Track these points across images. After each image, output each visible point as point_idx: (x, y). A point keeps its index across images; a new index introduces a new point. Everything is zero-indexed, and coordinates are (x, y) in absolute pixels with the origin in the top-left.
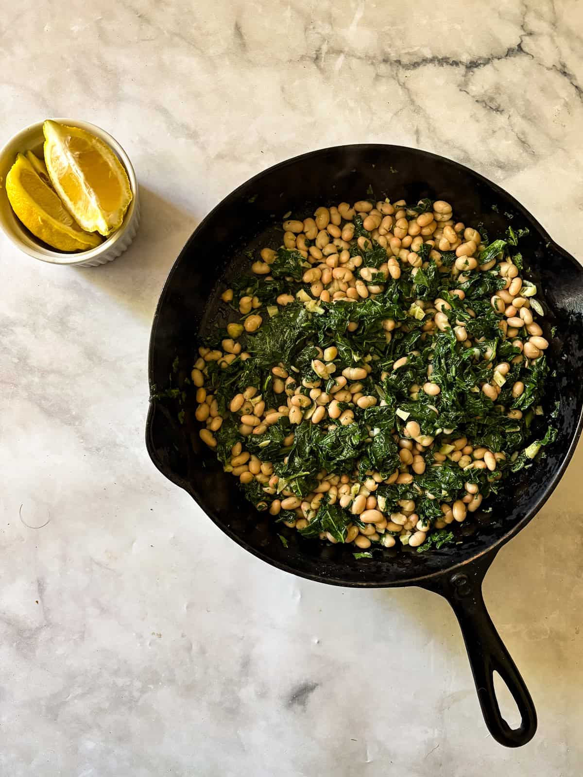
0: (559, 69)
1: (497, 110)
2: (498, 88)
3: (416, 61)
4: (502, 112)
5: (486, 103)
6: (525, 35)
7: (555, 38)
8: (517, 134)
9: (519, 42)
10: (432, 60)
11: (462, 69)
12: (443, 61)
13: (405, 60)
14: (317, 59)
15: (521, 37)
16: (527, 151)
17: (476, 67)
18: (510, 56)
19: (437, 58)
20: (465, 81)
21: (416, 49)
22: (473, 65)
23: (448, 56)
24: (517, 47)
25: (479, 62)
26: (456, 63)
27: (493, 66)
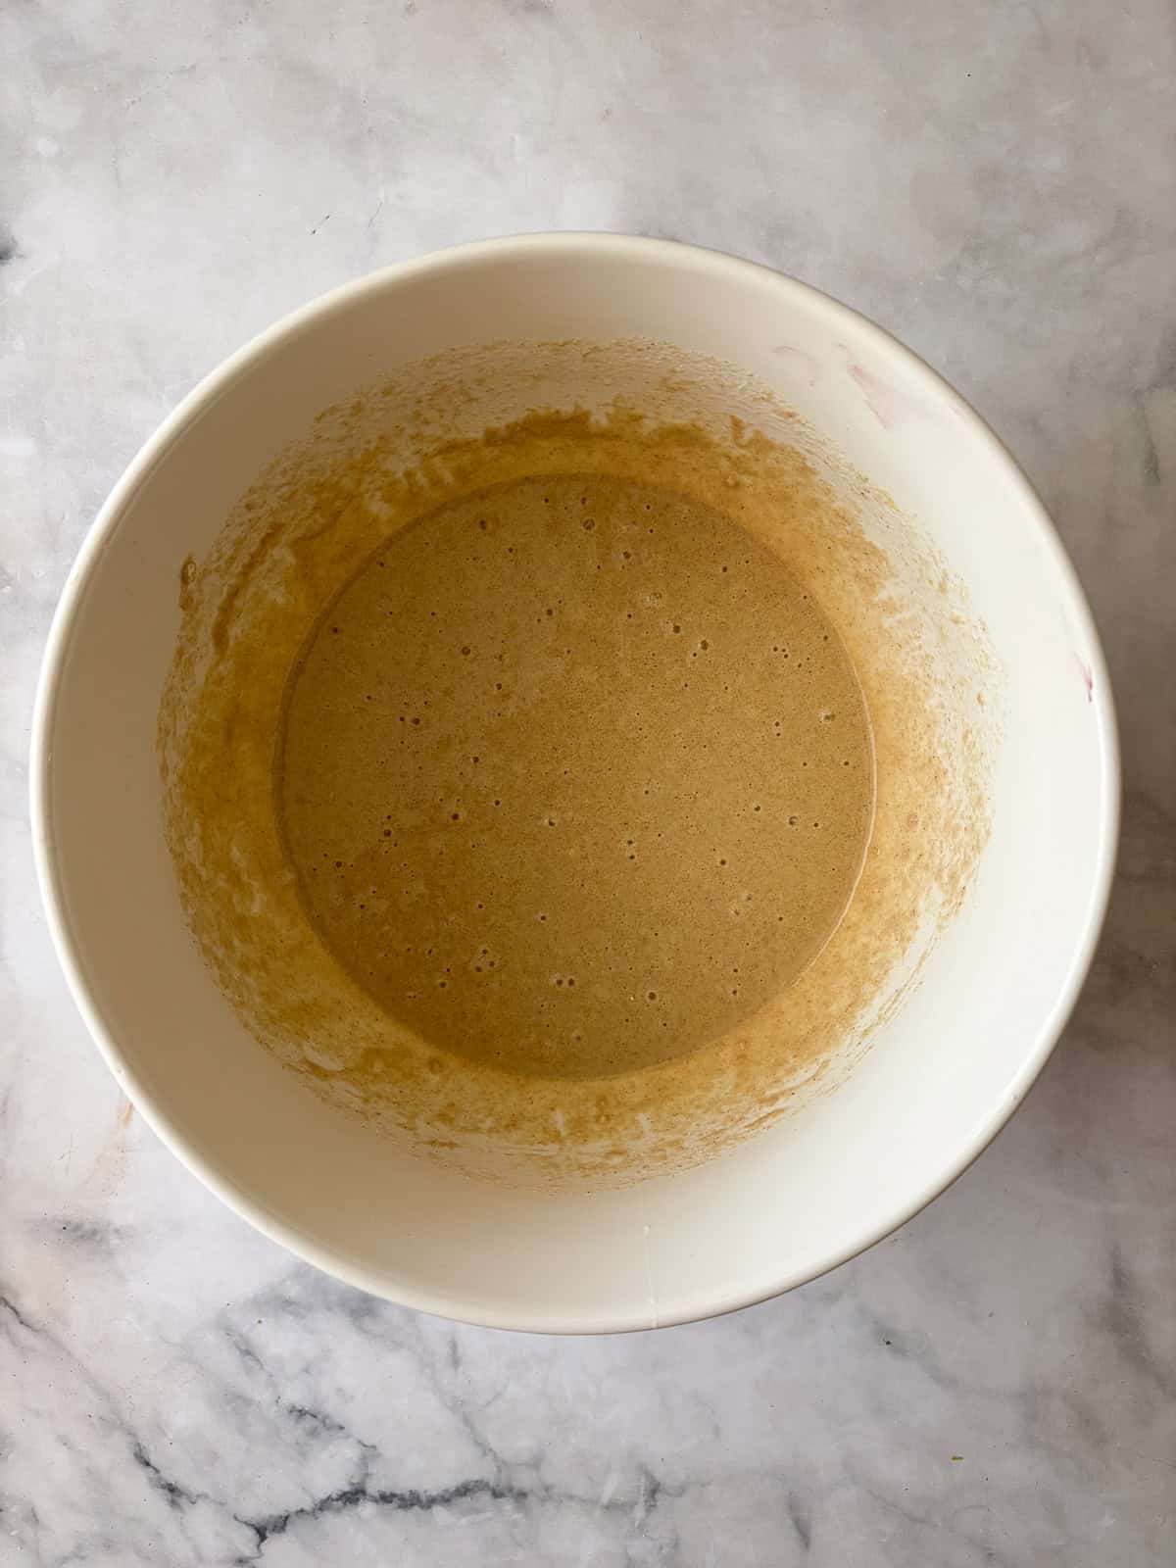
0: (184, 1497)
1: (302, 1413)
2: (303, 1455)
3: (464, 1499)
4: (292, 1410)
5: (324, 1422)
6: (253, 1558)
7: (192, 1555)
8: (262, 1368)
9: (263, 1546)
10: (432, 1502)
11: (373, 1488)
12: (410, 1501)
13: (485, 1498)
14: (654, 1491)
15: (261, 1555)
16: (241, 1336)
17: (345, 1494)
18: (281, 1517)
19: (422, 1507)
20: (366, 1466)
21: (464, 1521)
22: (352, 1496)
23: (399, 1511)
24: (268, 1534)
25: (340, 1503)
26: (385, 1498)
27: (311, 1495)
